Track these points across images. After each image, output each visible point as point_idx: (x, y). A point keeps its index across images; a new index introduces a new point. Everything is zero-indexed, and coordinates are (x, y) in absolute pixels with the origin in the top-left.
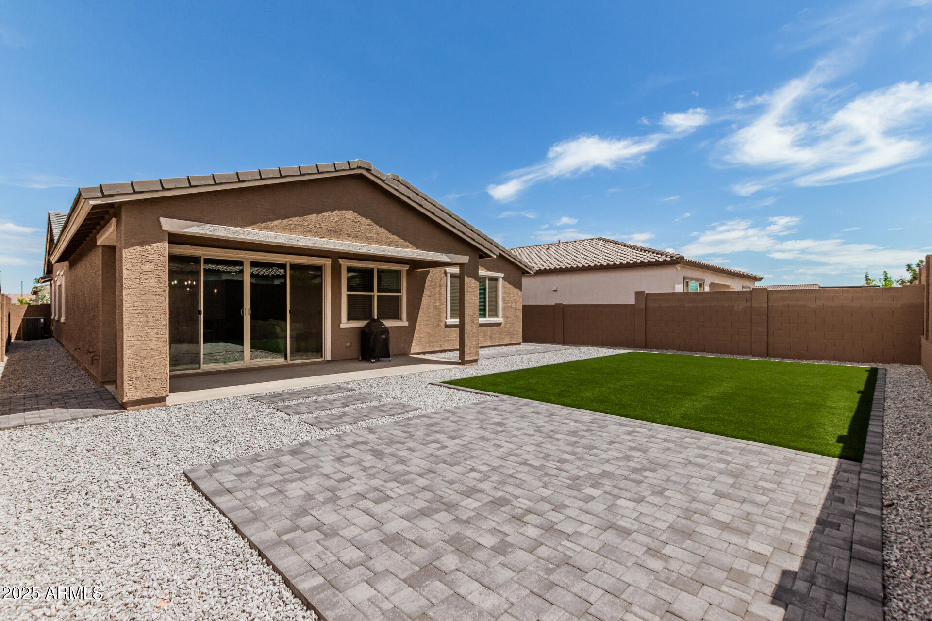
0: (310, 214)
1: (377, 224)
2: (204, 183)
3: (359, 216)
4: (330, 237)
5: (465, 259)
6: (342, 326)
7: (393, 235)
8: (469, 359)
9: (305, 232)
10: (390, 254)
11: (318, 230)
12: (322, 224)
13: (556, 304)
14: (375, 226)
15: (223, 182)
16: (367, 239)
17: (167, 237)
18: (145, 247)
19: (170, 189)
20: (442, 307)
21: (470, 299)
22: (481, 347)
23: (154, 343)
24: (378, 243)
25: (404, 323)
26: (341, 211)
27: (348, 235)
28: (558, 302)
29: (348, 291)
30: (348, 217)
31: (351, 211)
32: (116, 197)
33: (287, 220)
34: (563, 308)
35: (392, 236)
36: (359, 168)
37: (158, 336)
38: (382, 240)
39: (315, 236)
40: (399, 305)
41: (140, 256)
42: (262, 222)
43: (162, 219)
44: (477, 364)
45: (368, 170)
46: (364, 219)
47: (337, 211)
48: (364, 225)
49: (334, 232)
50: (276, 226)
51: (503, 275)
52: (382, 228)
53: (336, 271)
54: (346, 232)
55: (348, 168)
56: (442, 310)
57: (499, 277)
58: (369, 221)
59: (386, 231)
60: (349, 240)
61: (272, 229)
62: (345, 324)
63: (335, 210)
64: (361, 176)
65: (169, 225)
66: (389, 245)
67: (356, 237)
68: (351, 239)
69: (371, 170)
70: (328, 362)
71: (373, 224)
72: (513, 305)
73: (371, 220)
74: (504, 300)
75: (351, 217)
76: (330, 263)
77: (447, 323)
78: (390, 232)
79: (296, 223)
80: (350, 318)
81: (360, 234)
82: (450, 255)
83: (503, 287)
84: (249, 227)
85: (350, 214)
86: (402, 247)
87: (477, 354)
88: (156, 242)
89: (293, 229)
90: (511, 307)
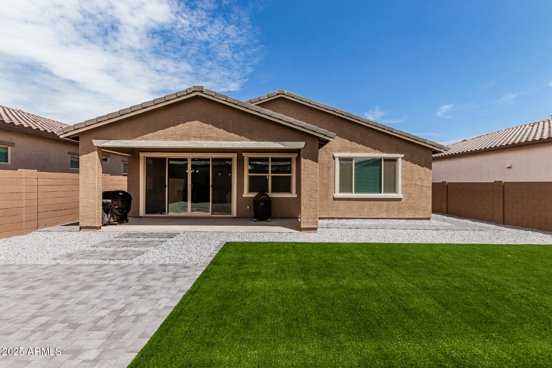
0: (169, 127)
1: (217, 127)
2: (104, 119)
3: (203, 124)
4: (182, 140)
5: (301, 145)
6: (244, 196)
7: (231, 133)
8: (306, 227)
9: (166, 138)
10: (225, 146)
11: (175, 136)
12: (177, 132)
13: (495, 182)
14: (215, 129)
15: (112, 117)
16: (208, 138)
17: (96, 149)
18: (88, 155)
19: (89, 125)
20: (330, 184)
21: (307, 177)
22: (320, 218)
23: (91, 200)
24: (217, 140)
25: (294, 195)
26: (190, 122)
27: (195, 137)
28: (498, 179)
29: (249, 173)
30: (195, 125)
31: (197, 121)
32: (69, 133)
33: (155, 133)
34: (503, 186)
35: (229, 134)
36: (194, 91)
37: (92, 197)
38: (221, 138)
39: (172, 140)
40: (290, 182)
41: (86, 159)
42: (141, 136)
43: (93, 141)
44: (316, 233)
45: (202, 92)
46: (206, 125)
47: (187, 122)
48: (207, 129)
49: (186, 136)
50: (149, 137)
51: (403, 156)
52: (221, 129)
53: (240, 161)
54: (193, 135)
55: (186, 94)
56: (331, 186)
57: (398, 158)
58: (210, 126)
59: (224, 131)
60: (195, 140)
61: (147, 139)
62: (246, 194)
63: (186, 122)
64: (197, 97)
65: (97, 143)
66: (226, 141)
67: (200, 138)
68: (197, 139)
69: (203, 91)
70: (235, 218)
71: (213, 127)
72: (419, 183)
73: (212, 125)
74: (404, 178)
75: (197, 125)
76: (236, 156)
77: (335, 197)
78: (227, 131)
79: (161, 134)
80: (251, 190)
81: (204, 135)
82: (285, 142)
83: (403, 167)
84: (134, 139)
85: (196, 123)
86: (238, 140)
87: (316, 223)
88: (92, 152)
89: (159, 138)
90: (415, 184)
